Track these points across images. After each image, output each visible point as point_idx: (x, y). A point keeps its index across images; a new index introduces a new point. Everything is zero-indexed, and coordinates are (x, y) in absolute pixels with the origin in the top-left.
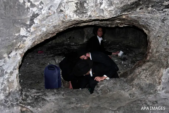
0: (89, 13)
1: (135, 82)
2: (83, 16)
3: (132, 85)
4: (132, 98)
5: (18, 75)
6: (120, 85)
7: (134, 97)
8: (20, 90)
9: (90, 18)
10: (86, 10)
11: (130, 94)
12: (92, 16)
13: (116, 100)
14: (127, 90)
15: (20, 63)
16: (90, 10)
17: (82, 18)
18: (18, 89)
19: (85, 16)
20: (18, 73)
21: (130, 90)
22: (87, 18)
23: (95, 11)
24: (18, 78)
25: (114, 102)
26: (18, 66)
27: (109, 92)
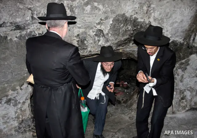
0: (89, 49)
1: (134, 107)
2: (84, 51)
3: (132, 110)
4: (131, 121)
5: (30, 105)
6: (121, 110)
7: (133, 120)
8: (31, 118)
9: (91, 53)
10: (86, 47)
11: (130, 118)
12: (92, 51)
13: (117, 123)
14: (127, 114)
15: (31, 94)
16: (89, 46)
17: (83, 53)
18: (30, 117)
19: (86, 51)
20: (30, 102)
21: (129, 114)
22: (87, 53)
23: (94, 47)
24: (30, 107)
25: (116, 124)
26: (29, 96)
27: (111, 117)
